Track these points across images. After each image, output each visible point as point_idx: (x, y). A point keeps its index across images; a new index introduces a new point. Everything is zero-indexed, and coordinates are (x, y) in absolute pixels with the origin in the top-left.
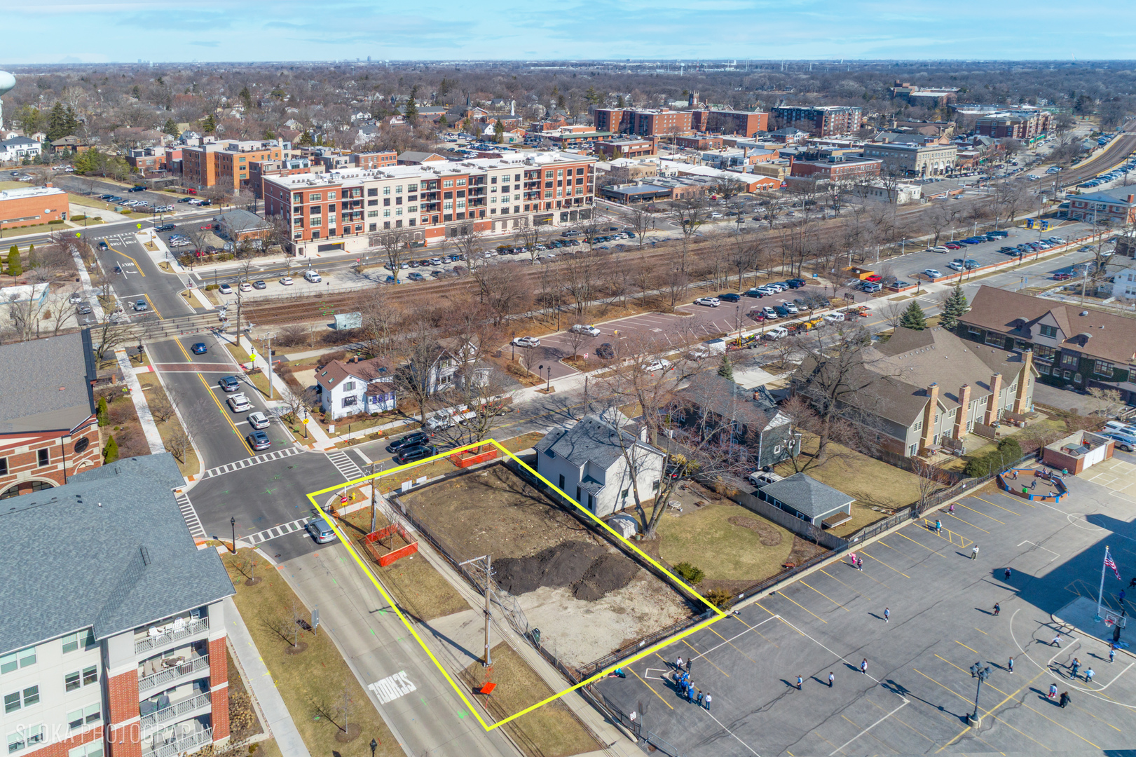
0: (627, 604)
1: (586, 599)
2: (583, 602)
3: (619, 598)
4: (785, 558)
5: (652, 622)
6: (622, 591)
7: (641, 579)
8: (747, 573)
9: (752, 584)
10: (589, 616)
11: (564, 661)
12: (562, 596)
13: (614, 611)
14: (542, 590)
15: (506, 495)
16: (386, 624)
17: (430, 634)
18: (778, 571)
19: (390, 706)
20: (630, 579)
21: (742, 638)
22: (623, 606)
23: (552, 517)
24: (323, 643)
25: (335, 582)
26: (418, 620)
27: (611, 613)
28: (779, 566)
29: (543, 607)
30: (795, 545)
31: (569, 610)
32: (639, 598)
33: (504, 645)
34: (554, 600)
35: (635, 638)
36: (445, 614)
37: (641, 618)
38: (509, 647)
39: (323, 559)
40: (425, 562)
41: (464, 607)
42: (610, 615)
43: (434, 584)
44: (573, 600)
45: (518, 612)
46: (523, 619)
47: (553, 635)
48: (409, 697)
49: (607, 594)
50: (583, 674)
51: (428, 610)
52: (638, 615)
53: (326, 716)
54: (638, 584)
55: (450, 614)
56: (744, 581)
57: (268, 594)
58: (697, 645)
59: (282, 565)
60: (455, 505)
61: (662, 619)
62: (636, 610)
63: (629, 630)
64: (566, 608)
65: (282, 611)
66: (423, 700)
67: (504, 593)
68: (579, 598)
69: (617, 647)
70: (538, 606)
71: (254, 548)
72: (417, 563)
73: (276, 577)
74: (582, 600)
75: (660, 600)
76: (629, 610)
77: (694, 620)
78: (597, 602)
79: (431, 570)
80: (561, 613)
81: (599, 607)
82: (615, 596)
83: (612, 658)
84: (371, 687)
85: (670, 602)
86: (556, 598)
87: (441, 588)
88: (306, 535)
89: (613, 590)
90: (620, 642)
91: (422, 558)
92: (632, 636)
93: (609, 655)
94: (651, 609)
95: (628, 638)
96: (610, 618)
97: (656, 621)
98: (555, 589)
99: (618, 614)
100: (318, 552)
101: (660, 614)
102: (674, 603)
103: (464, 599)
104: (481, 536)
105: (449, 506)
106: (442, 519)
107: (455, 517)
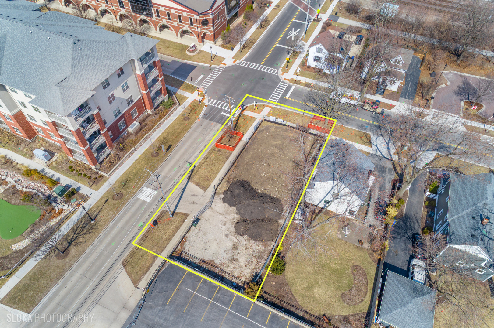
0: (242, 249)
1: (236, 230)
2: (233, 229)
3: (245, 243)
4: (334, 314)
5: (232, 266)
6: (251, 241)
7: (265, 246)
8: (303, 297)
9: (292, 303)
10: (224, 237)
11: (187, 243)
12: (233, 219)
13: (234, 245)
14: (233, 209)
15: (302, 155)
16: (182, 170)
17: (183, 187)
18: (317, 314)
19: (138, 199)
20: (262, 241)
21: (235, 316)
22: (240, 248)
24: (161, 161)
25: (199, 140)
26: (189, 179)
27: (232, 244)
28: (322, 313)
29: (221, 216)
30: (354, 315)
31: (224, 227)
32: (250, 252)
33: (186, 215)
34: (228, 217)
35: (217, 264)
36: (197, 184)
37: (233, 260)
38: (186, 218)
39: (211, 127)
40: (228, 158)
41: (205, 189)
42: (230, 245)
43: (214, 170)
44: (232, 225)
45: (212, 209)
46: (207, 213)
47: (203, 230)
48: (144, 202)
49: (245, 237)
50: (181, 255)
51: (196, 178)
52: (235, 257)
53: (125, 185)
54: (261, 246)
55: (198, 186)
56: (294, 298)
57: (182, 127)
58: (219, 295)
59: (201, 119)
60: (277, 143)
61: (237, 270)
62: (239, 255)
63: (222, 259)
64: (225, 225)
65: (174, 137)
66: (144, 207)
67: (222, 196)
68: (235, 227)
69: (206, 260)
70: (220, 214)
71: (205, 106)
72: (225, 156)
73: (191, 123)
74: (234, 229)
75: (252, 262)
76: (237, 251)
77: (244, 285)
78: (237, 235)
79: (223, 163)
80: (220, 225)
81: (233, 238)
82: (245, 241)
83: (197, 262)
84: (145, 187)
85: (253, 267)
86: (230, 217)
87: (213, 173)
88: (223, 113)
89: (249, 237)
90: (211, 259)
91: (230, 155)
92: (217, 262)
93: (199, 259)
94: (243, 261)
95: (215, 261)
96: (226, 246)
97: (234, 268)
98: (237, 213)
99: (231, 249)
100: (214, 123)
101: (241, 267)
102: (253, 270)
103: (210, 185)
104: (260, 165)
105: (275, 141)
106: (263, 145)
107: (268, 149)
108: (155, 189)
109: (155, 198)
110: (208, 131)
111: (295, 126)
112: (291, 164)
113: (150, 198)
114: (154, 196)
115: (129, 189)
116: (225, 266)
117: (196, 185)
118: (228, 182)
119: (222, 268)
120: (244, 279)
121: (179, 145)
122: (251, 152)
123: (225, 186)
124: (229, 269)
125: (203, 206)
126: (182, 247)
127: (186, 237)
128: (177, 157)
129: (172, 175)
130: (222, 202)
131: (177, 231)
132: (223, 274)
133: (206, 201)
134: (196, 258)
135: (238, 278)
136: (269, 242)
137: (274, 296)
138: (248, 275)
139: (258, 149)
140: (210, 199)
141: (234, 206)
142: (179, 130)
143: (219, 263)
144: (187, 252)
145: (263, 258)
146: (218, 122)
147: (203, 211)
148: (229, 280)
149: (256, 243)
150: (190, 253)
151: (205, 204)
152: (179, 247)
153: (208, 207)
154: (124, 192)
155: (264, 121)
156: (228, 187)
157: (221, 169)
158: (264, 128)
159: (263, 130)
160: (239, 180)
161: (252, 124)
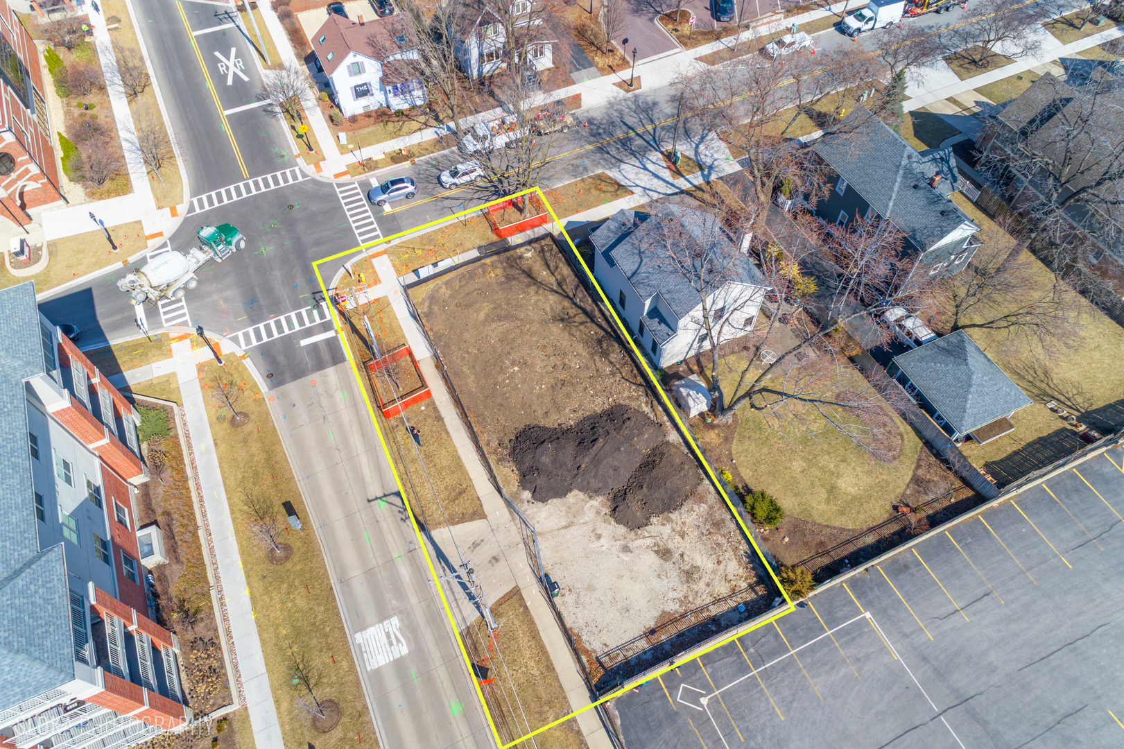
0: (675, 544)
1: (626, 524)
2: (622, 529)
3: (667, 530)
4: (900, 491)
5: (701, 586)
6: (674, 516)
7: (701, 500)
8: (842, 512)
9: (844, 537)
10: (626, 557)
11: (584, 638)
12: (598, 513)
13: (657, 552)
14: (575, 496)
15: (553, 298)
16: (384, 525)
17: (433, 553)
18: (886, 516)
19: (377, 674)
20: (687, 497)
21: (812, 649)
22: (671, 545)
23: (605, 354)
24: (311, 549)
25: (332, 436)
26: (423, 528)
27: (653, 554)
28: (889, 507)
29: (572, 530)
30: (918, 466)
31: (603, 541)
32: (693, 535)
33: (515, 594)
34: (587, 519)
35: (676, 612)
36: (453, 521)
37: (689, 575)
38: (521, 599)
39: (320, 391)
40: (439, 418)
41: (478, 513)
42: (652, 559)
43: (445, 463)
44: (610, 523)
45: (541, 534)
46: (545, 548)
47: (578, 585)
48: (399, 664)
49: (654, 519)
50: (604, 667)
51: (435, 511)
52: (687, 568)
53: (305, 680)
54: (696, 507)
55: (458, 523)
56: (835, 528)
57: (255, 447)
58: (752, 650)
59: (274, 392)
60: (486, 311)
61: (716, 582)
62: (686, 558)
63: (672, 595)
64: (599, 537)
65: (268, 482)
66: (413, 673)
67: (527, 495)
68: (618, 522)
69: (652, 624)
70: (566, 527)
71: (243, 357)
72: (429, 420)
73: (265, 417)
74: (621, 526)
75: (718, 545)
76: (676, 556)
77: (756, 593)
78: (639, 532)
79: (444, 436)
80: (592, 546)
81: (640, 542)
82: (663, 525)
83: (643, 645)
84: (359, 638)
85: (730, 550)
86: (589, 515)
87: (453, 473)
88: (304, 342)
89: (662, 512)
90: (657, 614)
91: (436, 410)
92: (673, 607)
93: (640, 638)
94: (705, 559)
95: (668, 609)
96: (650, 567)
97: (708, 585)
98: (590, 497)
99: (662, 561)
100: (315, 376)
101: (714, 572)
102: (736, 555)
103: (478, 498)
104: (512, 377)
105: (478, 311)
106: (467, 336)
107: (484, 335)
108: (383, 616)
109: (411, 630)
110: (324, 401)
111: (475, 254)
112: (556, 329)
113: (398, 641)
114: (401, 630)
115: (328, 675)
116: (691, 599)
117: (453, 524)
118: (499, 461)
119: (692, 607)
120: (744, 585)
121: (302, 487)
122: (465, 369)
123: (509, 474)
124: (704, 597)
125: (522, 545)
126: (587, 652)
127: (571, 629)
128: (335, 512)
129: (377, 554)
130: (540, 504)
131: (540, 639)
132: (705, 614)
133: (513, 532)
134: (633, 641)
135: (733, 592)
136: (700, 488)
137: (811, 558)
138: (741, 570)
139: (468, 353)
140: (513, 519)
141: (571, 490)
142: (260, 457)
143: (677, 606)
144: (606, 650)
145: (723, 521)
146: (320, 366)
147: (534, 557)
148: (728, 612)
149: (682, 511)
150: (613, 645)
151: (518, 539)
152: (584, 659)
153: (530, 542)
154: (322, 693)
155: (409, 291)
156: (515, 469)
157: (456, 451)
158: (427, 304)
159: (430, 307)
160: (513, 438)
161: (395, 315)
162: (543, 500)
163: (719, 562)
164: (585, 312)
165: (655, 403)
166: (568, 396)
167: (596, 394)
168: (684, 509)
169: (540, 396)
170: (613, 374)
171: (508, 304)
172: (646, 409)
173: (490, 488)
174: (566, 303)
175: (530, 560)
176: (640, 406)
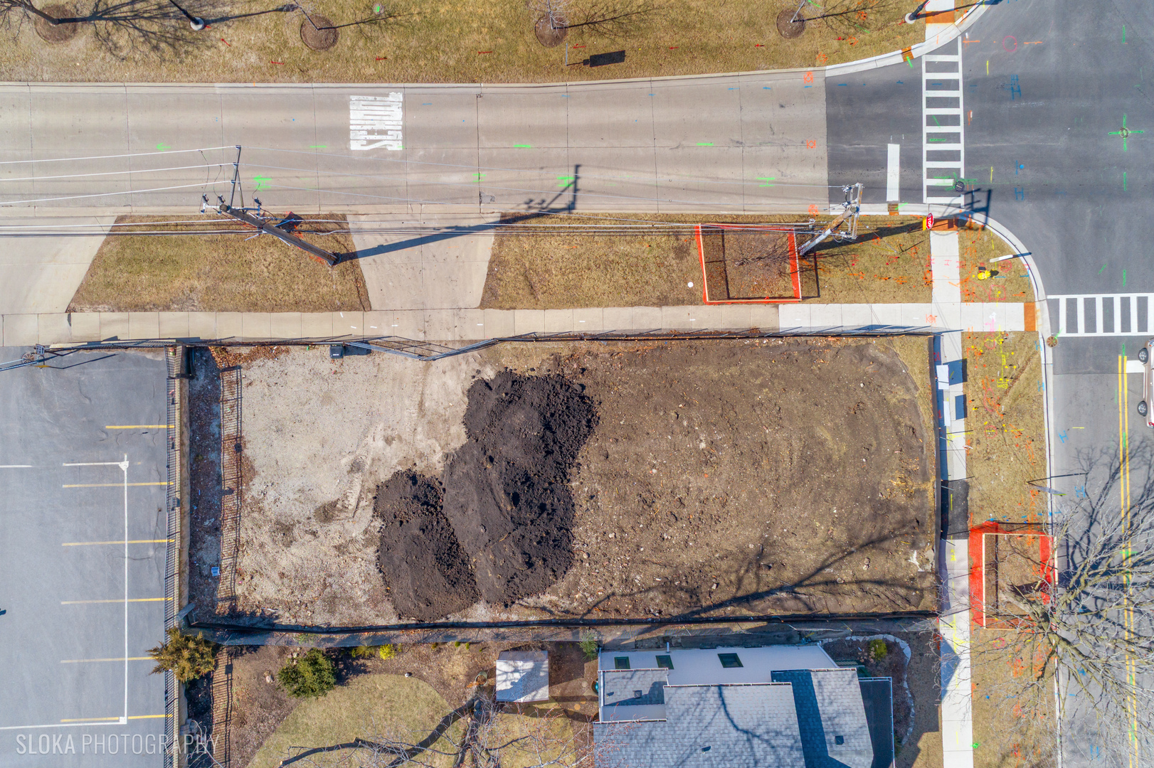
0: (333, 535)
1: (386, 485)
2: (384, 475)
3: (356, 531)
5: (265, 538)
6: (371, 552)
7: (374, 602)
10: (346, 461)
11: (270, 363)
12: (421, 456)
13: (333, 505)
14: (458, 436)
16: (534, 174)
17: (465, 223)
19: (344, 107)
20: (387, 583)
21: (118, 627)
22: (334, 527)
25: (704, 145)
26: (508, 220)
27: (334, 498)
29: (414, 411)
31: (380, 443)
32: (334, 562)
33: (361, 302)
34: (419, 437)
35: (249, 490)
36: (496, 263)
37: (285, 530)
38: (352, 308)
39: (791, 151)
40: (663, 301)
41: (491, 298)
42: (328, 492)
43: (586, 284)
44: (400, 463)
45: (427, 368)
46: (406, 365)
47: (338, 385)
48: (342, 133)
49: (378, 523)
50: (225, 370)
51: (519, 245)
52: (296, 531)
53: (372, 21)
54: (367, 587)
55: (490, 269)
57: (734, 35)
58: (151, 553)
59: (819, 82)
61: (260, 558)
62: (308, 537)
63: (271, 494)
64: (388, 441)
65: (667, 39)
66: (324, 147)
67: (489, 374)
68: (397, 475)
69: (248, 452)
70: (421, 404)
71: (907, 53)
72: (666, 287)
73: (777, 59)
74: (389, 476)
75: (305, 587)
76: (315, 526)
77: (222, 600)
78: (370, 496)
79: (630, 298)
80: (381, 426)
81: (357, 488)
82: (366, 532)
83: (229, 429)
84: (396, 97)
85: (291, 598)
86: (423, 442)
87: (567, 289)
88: (894, 151)
89: (382, 538)
90: (256, 464)
91: (679, 302)
92: (256, 488)
93: (239, 430)
94: (295, 560)
95: (256, 480)
96: (319, 487)
97: (262, 545)
98: (447, 456)
99: (318, 505)
100: (821, 149)
101: (274, 562)
102: (281, 602)
103: (515, 309)
104: (689, 432)
105: (835, 431)
106: (794, 396)
107: (786, 423)
108: (409, 133)
109: (377, 161)
110: (767, 150)
111: (957, 471)
112: (749, 537)
113: (370, 142)
114: (383, 149)
115: (365, 48)
116: (256, 515)
117: (491, 262)
118: (557, 359)
119: (245, 512)
120: (239, 590)
121: (640, 84)
122: (734, 370)
123: (533, 363)
124: (250, 532)
125: (421, 337)
126: (252, 357)
127: (287, 351)
128: (578, 116)
129: (495, 152)
130: (468, 386)
131: (291, 310)
132: (229, 523)
133: (443, 333)
134: (239, 418)
135: (238, 573)
136: (388, 607)
137: (229, 696)
138: (258, 597)
139: (762, 386)
140: (462, 342)
141: (469, 436)
142: (712, 39)
143: (254, 493)
144: (245, 382)
145: (332, 612)
146: (837, 162)
147: (399, 346)
148: (219, 551)
149: (372, 567)
150: (247, 393)
151: (431, 337)
152: (245, 351)
153: (423, 351)
154: (347, 38)
155: (923, 340)
156: (533, 374)
157: (599, 305)
158: (883, 357)
159: (874, 360)
160: (586, 392)
161: (884, 302)
162: (470, 393)
163: (282, 575)
164: (757, 596)
165: (546, 617)
166: (622, 499)
167: (607, 541)
168: (373, 569)
169: (639, 459)
170: (626, 581)
171: (828, 483)
172: (546, 599)
173: (522, 330)
174: (788, 575)
175: (397, 339)
176: (555, 592)
